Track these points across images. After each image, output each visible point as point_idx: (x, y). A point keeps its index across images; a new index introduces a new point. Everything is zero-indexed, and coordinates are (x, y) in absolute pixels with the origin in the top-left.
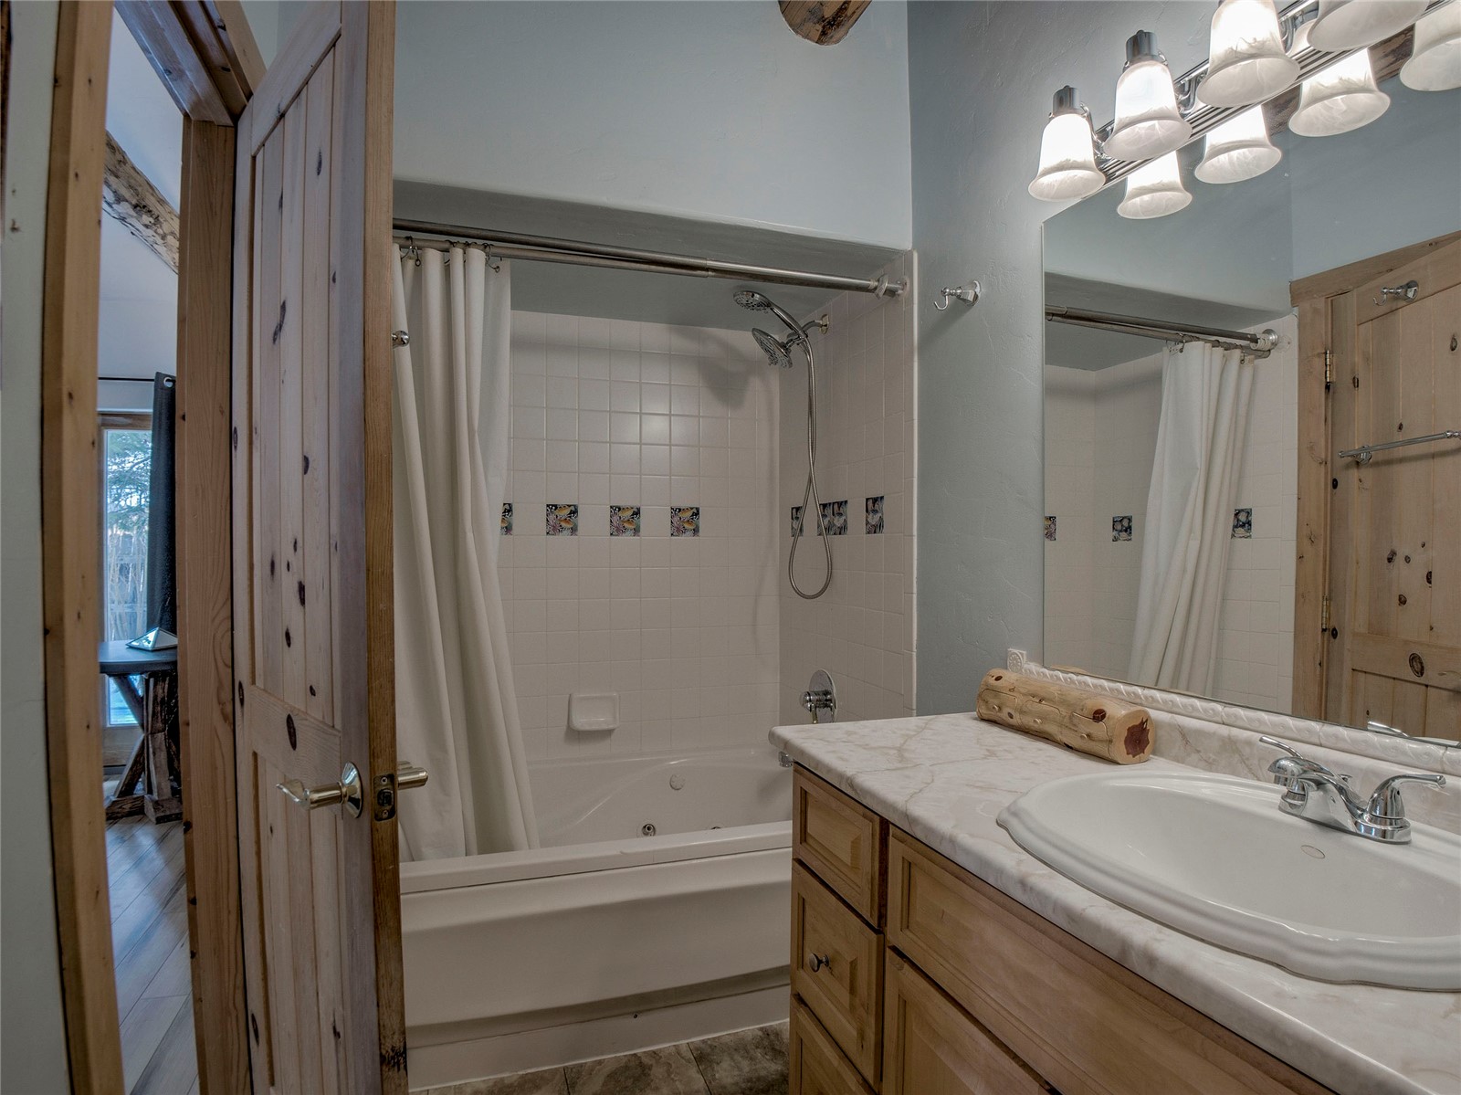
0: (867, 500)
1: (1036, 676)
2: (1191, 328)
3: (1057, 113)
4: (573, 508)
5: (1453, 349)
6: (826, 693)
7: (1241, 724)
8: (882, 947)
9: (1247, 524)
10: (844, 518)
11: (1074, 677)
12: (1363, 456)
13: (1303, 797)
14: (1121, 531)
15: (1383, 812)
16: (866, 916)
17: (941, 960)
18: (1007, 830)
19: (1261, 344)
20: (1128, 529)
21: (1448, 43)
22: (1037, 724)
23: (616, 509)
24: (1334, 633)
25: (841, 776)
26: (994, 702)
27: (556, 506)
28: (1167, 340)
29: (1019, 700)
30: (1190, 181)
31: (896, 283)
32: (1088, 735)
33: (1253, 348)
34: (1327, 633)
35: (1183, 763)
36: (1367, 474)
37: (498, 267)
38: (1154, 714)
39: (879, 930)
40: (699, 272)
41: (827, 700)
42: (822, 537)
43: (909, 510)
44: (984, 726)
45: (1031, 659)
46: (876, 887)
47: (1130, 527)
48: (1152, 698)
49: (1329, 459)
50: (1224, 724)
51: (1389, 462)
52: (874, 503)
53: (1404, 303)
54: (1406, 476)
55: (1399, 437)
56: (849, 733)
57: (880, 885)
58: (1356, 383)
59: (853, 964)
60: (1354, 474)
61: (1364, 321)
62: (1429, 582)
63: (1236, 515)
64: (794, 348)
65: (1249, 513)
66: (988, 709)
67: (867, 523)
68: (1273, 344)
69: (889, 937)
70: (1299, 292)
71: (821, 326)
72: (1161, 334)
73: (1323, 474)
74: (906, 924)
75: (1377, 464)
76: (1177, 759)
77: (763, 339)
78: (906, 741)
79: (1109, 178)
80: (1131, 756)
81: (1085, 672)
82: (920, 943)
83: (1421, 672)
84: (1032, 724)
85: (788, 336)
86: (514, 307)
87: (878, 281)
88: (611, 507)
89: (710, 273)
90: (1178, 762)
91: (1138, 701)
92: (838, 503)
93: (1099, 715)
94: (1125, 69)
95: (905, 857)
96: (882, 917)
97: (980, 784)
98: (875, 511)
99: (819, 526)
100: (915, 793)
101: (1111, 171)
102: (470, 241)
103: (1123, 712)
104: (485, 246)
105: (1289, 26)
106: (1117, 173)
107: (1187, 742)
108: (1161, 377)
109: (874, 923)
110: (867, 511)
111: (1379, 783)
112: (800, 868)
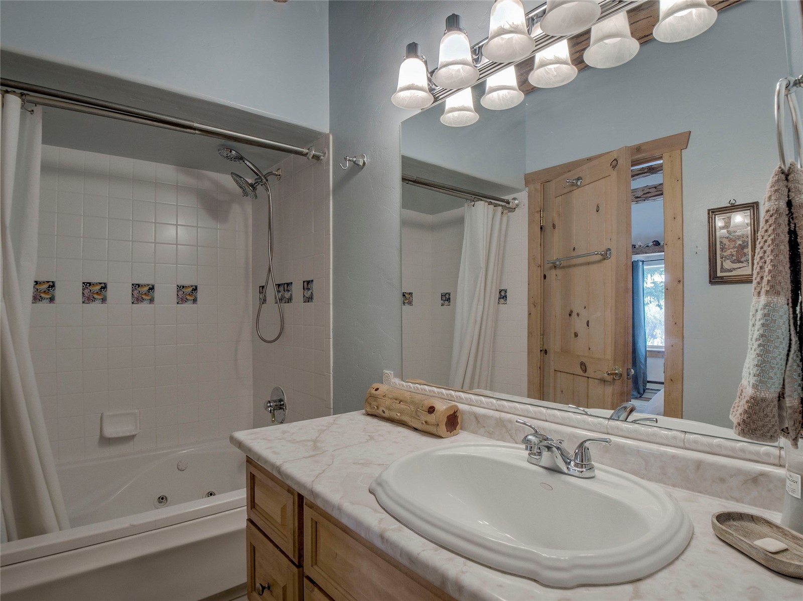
0: (304, 282)
1: (398, 386)
2: (478, 194)
3: (408, 57)
4: (103, 285)
5: (597, 211)
6: (281, 400)
7: (506, 410)
8: (302, 576)
9: (505, 297)
10: (290, 293)
11: (419, 386)
12: (557, 263)
13: (540, 454)
14: (445, 301)
15: (581, 461)
16: (291, 556)
17: (336, 585)
18: (375, 496)
19: (511, 205)
20: (449, 300)
21: (605, 41)
22: (397, 416)
23: (136, 286)
24: (546, 352)
25: (273, 466)
26: (374, 404)
27: (90, 284)
28: (467, 199)
29: (388, 402)
30: (478, 108)
31: (320, 152)
32: (426, 422)
33: (508, 207)
34: (542, 352)
35: (476, 434)
36: (559, 272)
37: (33, 111)
38: (461, 407)
39: (300, 566)
40: (188, 130)
41: (281, 405)
42: (277, 304)
43: (327, 288)
44: (369, 419)
45: (396, 376)
46: (297, 537)
47: (449, 299)
48: (460, 397)
49: (542, 264)
50: (497, 410)
51: (570, 266)
52: (308, 284)
53: (575, 188)
54: (578, 272)
55: (574, 254)
56: (284, 432)
57: (299, 536)
58: (554, 226)
59: (284, 589)
60: (554, 272)
61: (558, 196)
62: (588, 326)
63: (500, 292)
64: (260, 188)
65: (506, 291)
66: (371, 408)
67: (304, 296)
68: (516, 205)
69: (306, 571)
70: (529, 179)
71: (277, 175)
72: (464, 196)
73: (539, 272)
74: (315, 562)
75: (564, 267)
76: (475, 432)
77: (237, 179)
78: (319, 435)
79: (436, 99)
80: (449, 432)
81: (425, 383)
82: (323, 574)
83: (585, 371)
84: (395, 416)
85: (256, 180)
86: (45, 141)
87: (309, 149)
88: (133, 285)
89: (197, 132)
90: (474, 433)
91: (452, 399)
92: (287, 284)
93: (431, 410)
94: (445, 34)
95: (313, 518)
96: (301, 556)
97: (361, 461)
98: (308, 289)
99: (276, 298)
100: (320, 474)
101: (438, 96)
102: (9, 89)
103: (444, 407)
104: (22, 94)
105: (531, 22)
106: (440, 97)
107: (479, 422)
108: (464, 221)
109: (296, 561)
110: (304, 289)
111: (578, 444)
112: (252, 526)
